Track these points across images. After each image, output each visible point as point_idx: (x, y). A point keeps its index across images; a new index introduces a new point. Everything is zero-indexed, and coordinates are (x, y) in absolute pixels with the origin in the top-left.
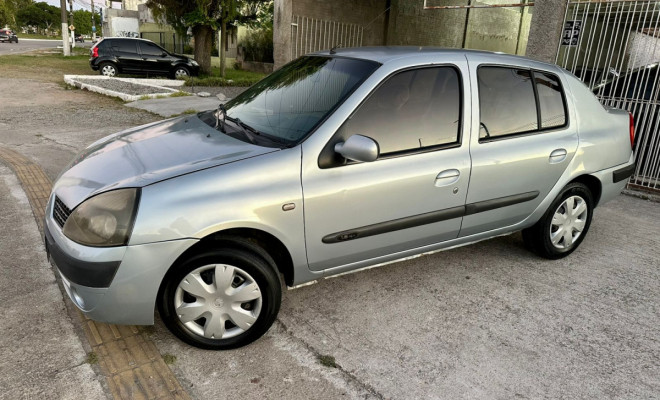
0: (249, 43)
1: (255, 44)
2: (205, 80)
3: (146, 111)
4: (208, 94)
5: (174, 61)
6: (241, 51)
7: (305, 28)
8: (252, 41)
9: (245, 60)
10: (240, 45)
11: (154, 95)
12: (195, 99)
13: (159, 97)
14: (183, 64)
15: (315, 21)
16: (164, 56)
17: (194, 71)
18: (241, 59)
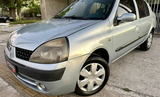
0: (25, 13)
1: (27, 13)
2: (15, 22)
3: (3, 31)
4: (20, 25)
5: (5, 18)
6: (23, 15)
7: (49, 4)
8: (26, 12)
9: (24, 17)
10: (22, 13)
11: (3, 27)
12: (16, 27)
13: (5, 27)
14: (8, 19)
15: (51, 2)
16: (1, 17)
17: (11, 20)
18: (23, 17)
